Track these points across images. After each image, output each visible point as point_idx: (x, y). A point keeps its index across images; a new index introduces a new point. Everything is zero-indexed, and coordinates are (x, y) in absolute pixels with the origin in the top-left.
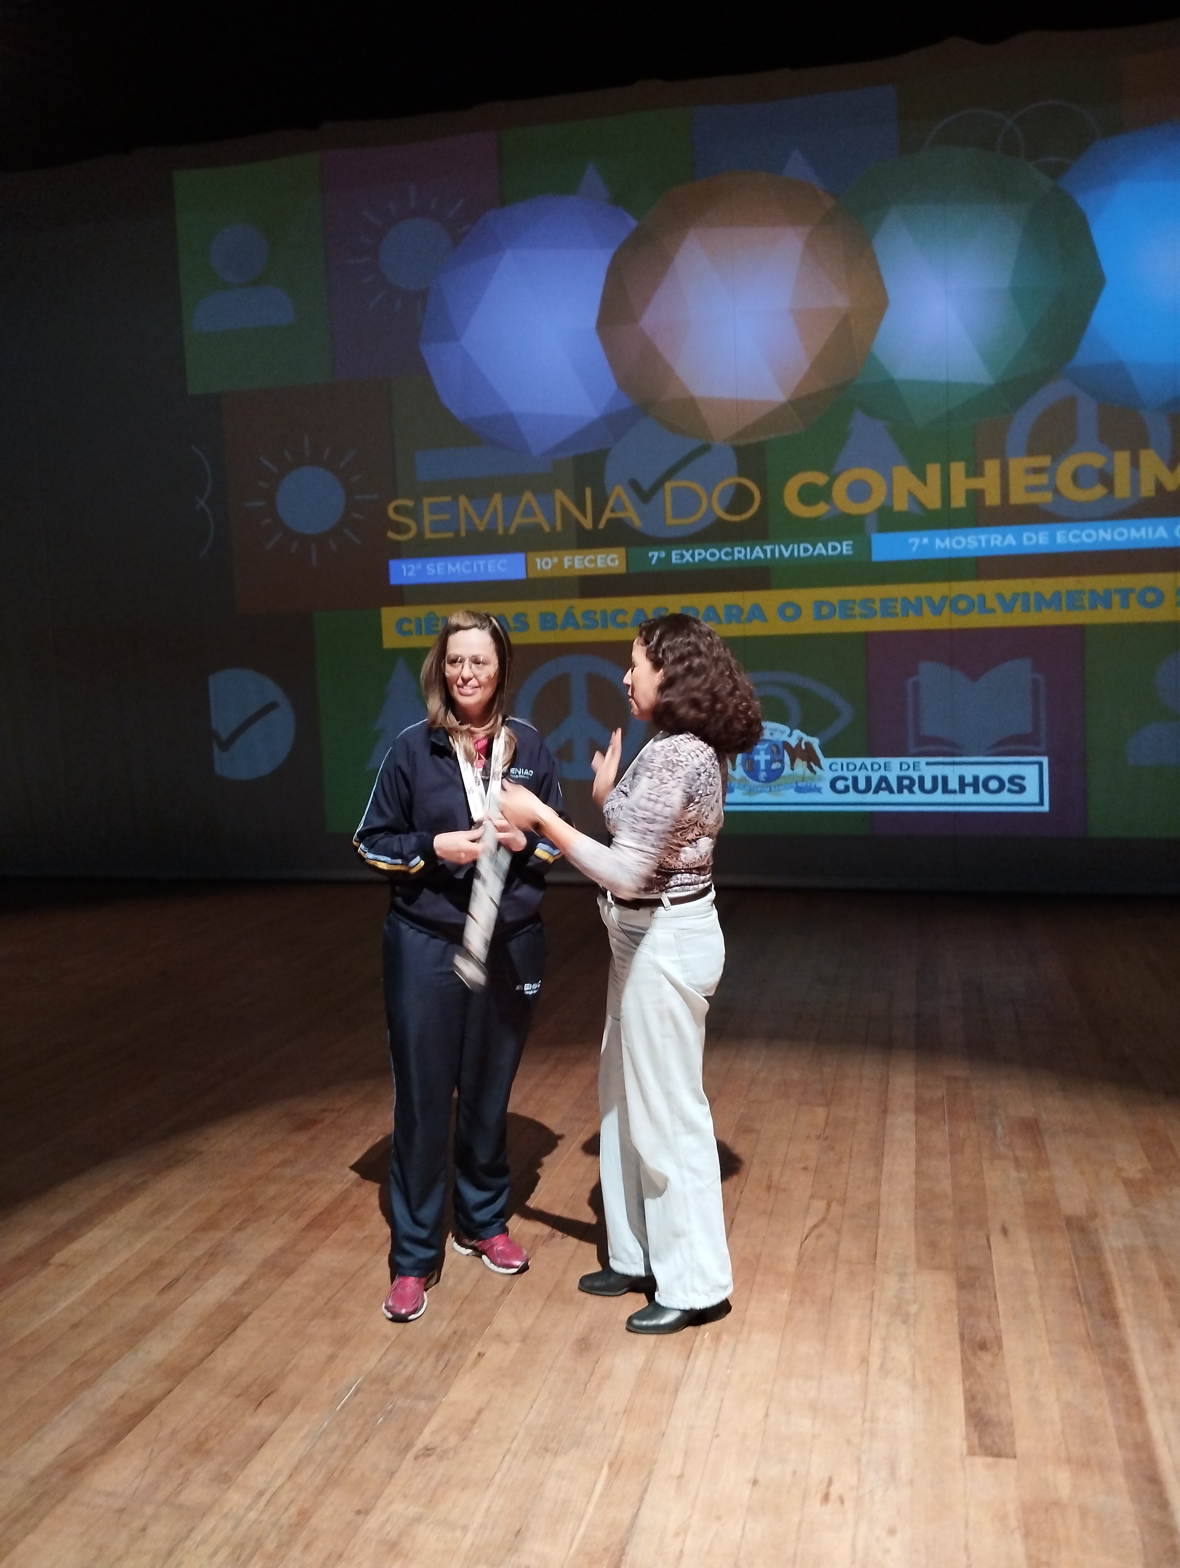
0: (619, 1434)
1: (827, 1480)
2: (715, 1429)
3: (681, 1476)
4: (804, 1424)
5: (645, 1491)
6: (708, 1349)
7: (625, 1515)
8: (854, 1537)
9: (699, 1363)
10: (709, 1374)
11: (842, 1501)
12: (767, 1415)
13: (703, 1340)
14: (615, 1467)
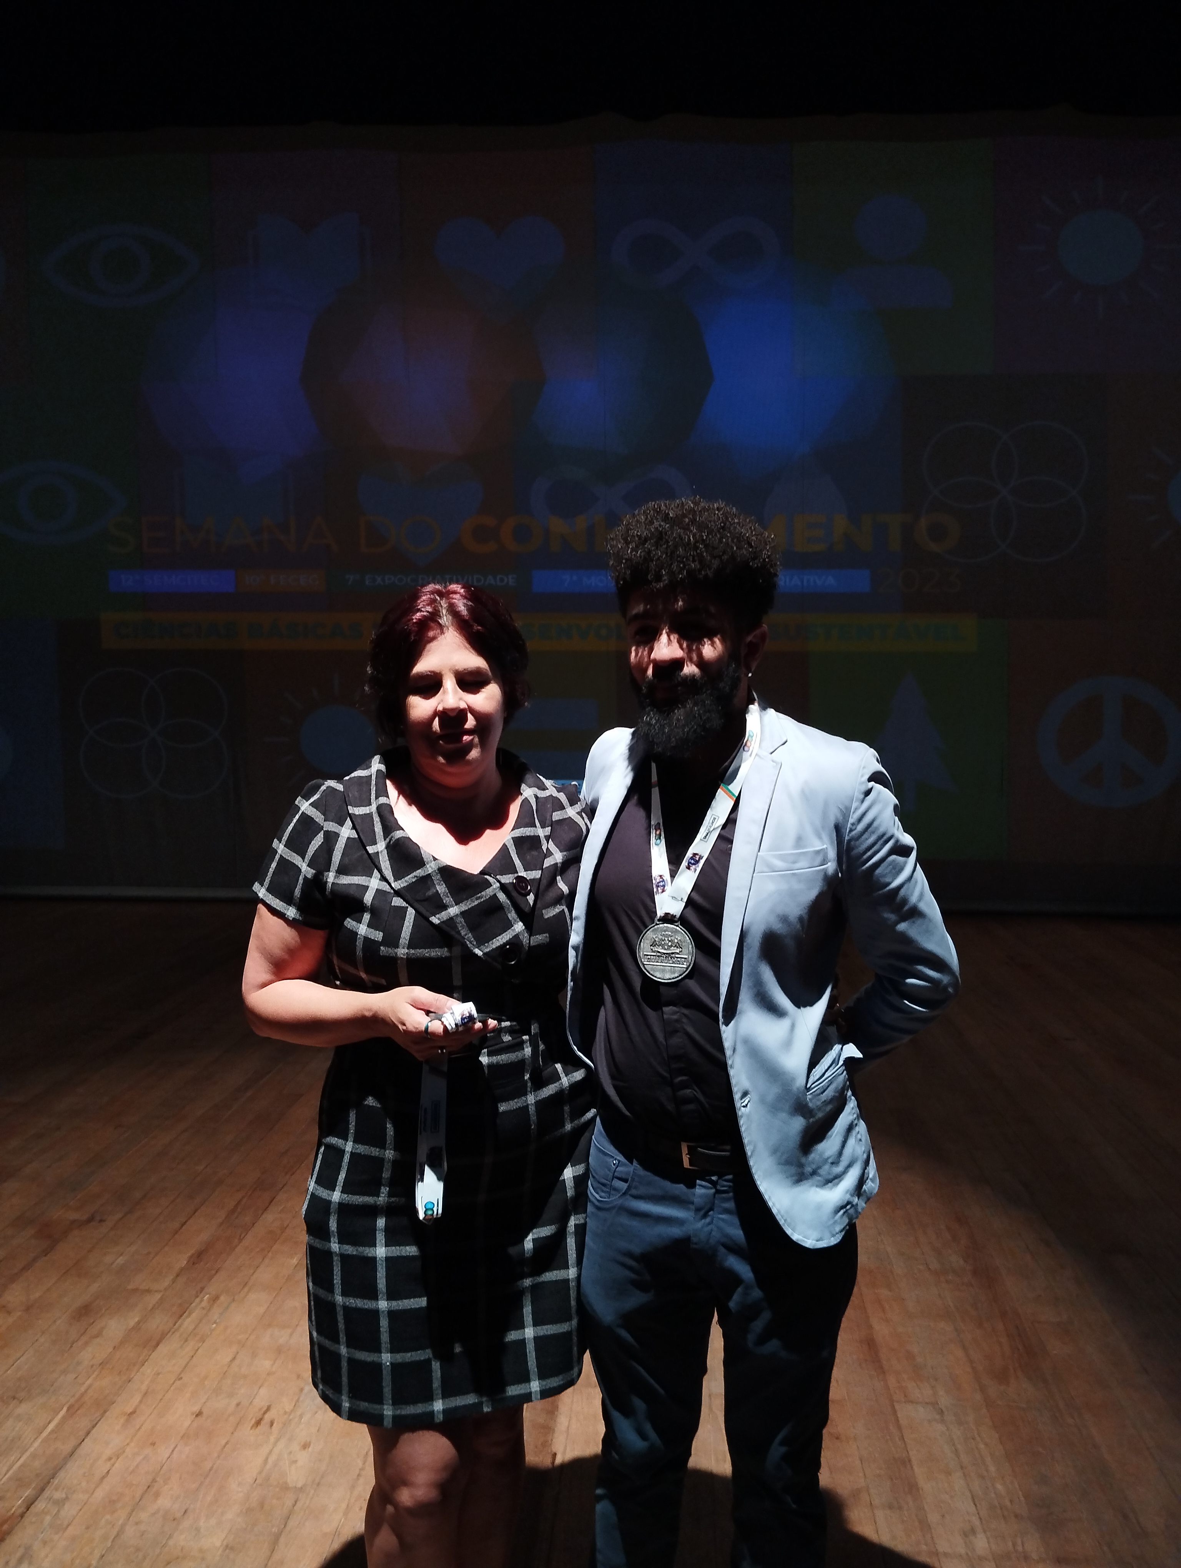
0: (88, 1382)
1: (265, 1409)
2: (180, 1374)
3: (134, 1412)
4: (265, 1364)
5: (93, 1427)
6: (203, 1308)
7: (67, 1448)
8: (271, 1451)
9: (189, 1320)
10: (195, 1329)
11: (272, 1424)
12: (234, 1359)
13: (202, 1301)
14: (72, 1411)
